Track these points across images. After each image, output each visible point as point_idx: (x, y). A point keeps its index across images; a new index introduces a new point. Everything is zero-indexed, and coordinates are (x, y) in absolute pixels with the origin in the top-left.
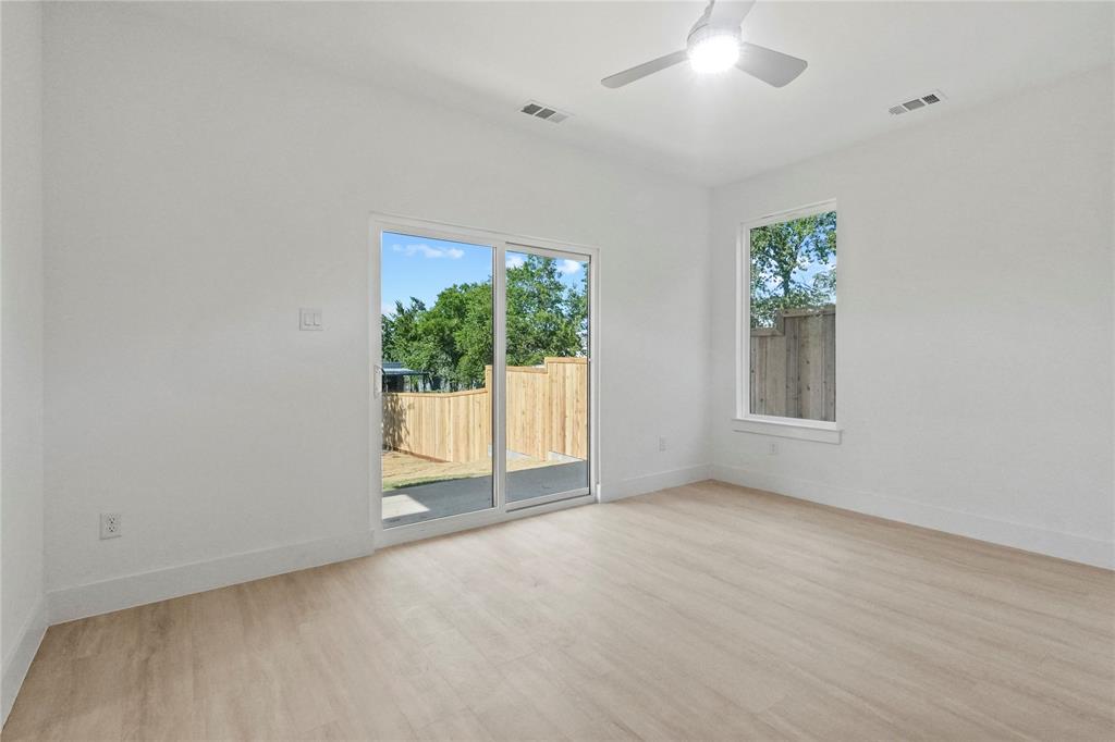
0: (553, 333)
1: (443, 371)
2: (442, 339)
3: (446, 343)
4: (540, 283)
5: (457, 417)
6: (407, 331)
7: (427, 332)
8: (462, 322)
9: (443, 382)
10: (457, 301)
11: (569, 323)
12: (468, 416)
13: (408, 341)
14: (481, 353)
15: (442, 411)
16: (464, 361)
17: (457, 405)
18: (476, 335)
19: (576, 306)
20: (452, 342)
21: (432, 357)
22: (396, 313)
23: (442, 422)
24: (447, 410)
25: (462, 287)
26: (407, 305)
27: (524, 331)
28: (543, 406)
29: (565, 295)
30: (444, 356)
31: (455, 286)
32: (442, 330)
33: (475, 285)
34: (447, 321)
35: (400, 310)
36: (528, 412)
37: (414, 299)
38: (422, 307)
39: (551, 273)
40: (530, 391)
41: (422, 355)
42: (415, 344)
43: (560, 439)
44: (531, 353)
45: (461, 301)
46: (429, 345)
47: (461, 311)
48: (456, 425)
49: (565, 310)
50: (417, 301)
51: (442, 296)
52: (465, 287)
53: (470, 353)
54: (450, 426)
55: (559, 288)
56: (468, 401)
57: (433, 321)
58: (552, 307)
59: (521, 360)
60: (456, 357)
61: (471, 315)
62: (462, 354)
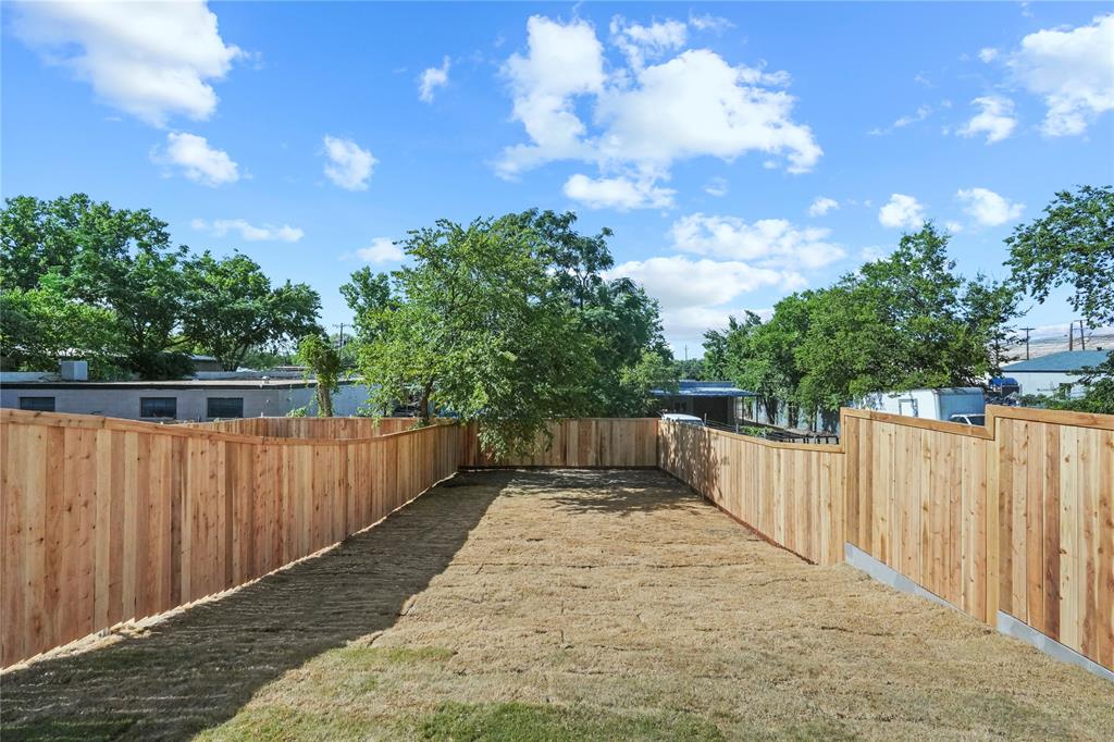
0: (942, 345)
1: (780, 392)
2: (779, 357)
3: (784, 360)
4: (919, 278)
5: (790, 482)
6: (740, 347)
7: (761, 348)
8: (804, 336)
9: (779, 405)
10: (798, 312)
11: (969, 332)
12: (808, 484)
13: (741, 358)
14: (828, 373)
15: (768, 467)
16: (805, 382)
17: (791, 464)
18: (822, 351)
19: (982, 306)
20: (791, 358)
21: (767, 376)
22: (729, 328)
23: (768, 481)
24: (775, 468)
25: (805, 295)
26: (741, 320)
27: (892, 344)
28: (982, 508)
29: (961, 292)
30: (781, 376)
31: (795, 294)
32: (779, 346)
33: (821, 291)
34: (785, 335)
35: (733, 325)
36: (938, 511)
37: (748, 313)
38: (757, 320)
39: (936, 264)
40: (943, 470)
41: (756, 373)
42: (749, 361)
43: (1040, 598)
44: (905, 374)
45: (803, 311)
46: (764, 363)
47: (802, 323)
48: (790, 492)
49: (960, 312)
50: (752, 315)
51: (779, 306)
52: (808, 294)
53: (813, 373)
54: (780, 491)
55: (950, 282)
56: (809, 460)
57: (768, 336)
58: (938, 311)
59: (887, 383)
60: (796, 378)
61: (814, 327)
62: (803, 374)
